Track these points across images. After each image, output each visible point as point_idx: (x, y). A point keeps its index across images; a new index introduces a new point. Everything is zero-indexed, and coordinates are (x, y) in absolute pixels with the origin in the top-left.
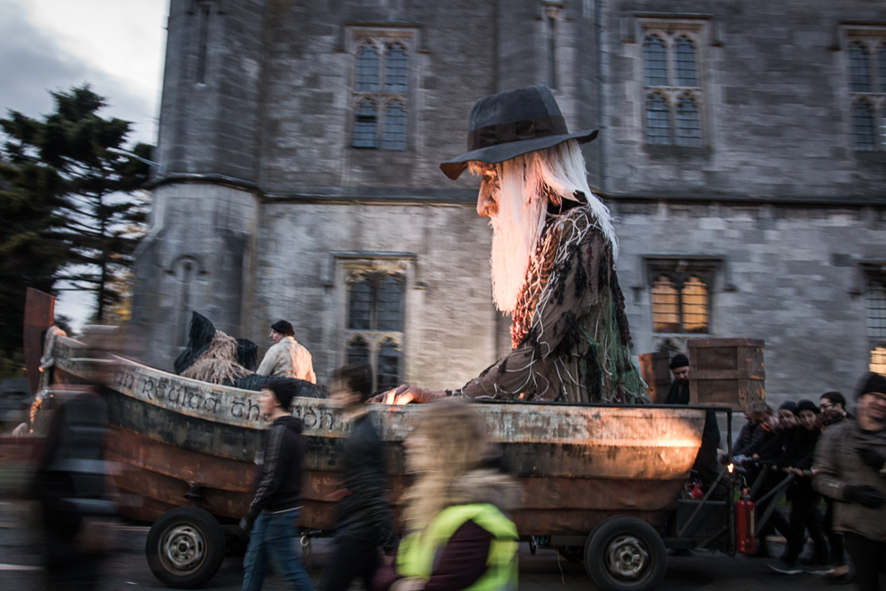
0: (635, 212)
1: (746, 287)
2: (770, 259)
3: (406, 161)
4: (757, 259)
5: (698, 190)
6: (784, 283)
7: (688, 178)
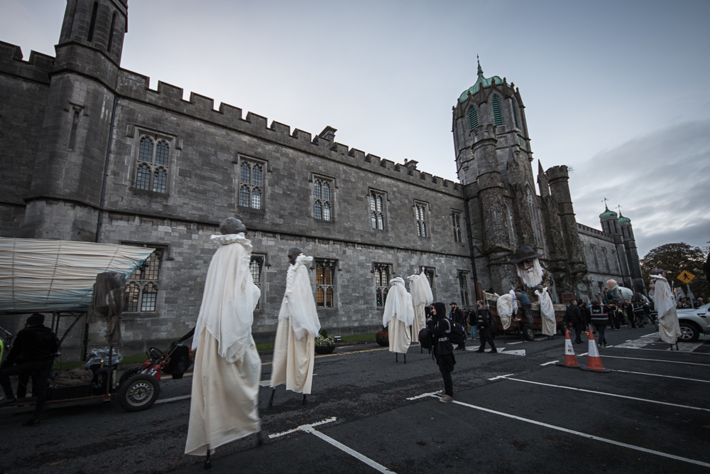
0: (121, 219)
1: (179, 259)
2: (192, 247)
4: (186, 247)
5: (160, 212)
6: (198, 258)
7: (153, 207)
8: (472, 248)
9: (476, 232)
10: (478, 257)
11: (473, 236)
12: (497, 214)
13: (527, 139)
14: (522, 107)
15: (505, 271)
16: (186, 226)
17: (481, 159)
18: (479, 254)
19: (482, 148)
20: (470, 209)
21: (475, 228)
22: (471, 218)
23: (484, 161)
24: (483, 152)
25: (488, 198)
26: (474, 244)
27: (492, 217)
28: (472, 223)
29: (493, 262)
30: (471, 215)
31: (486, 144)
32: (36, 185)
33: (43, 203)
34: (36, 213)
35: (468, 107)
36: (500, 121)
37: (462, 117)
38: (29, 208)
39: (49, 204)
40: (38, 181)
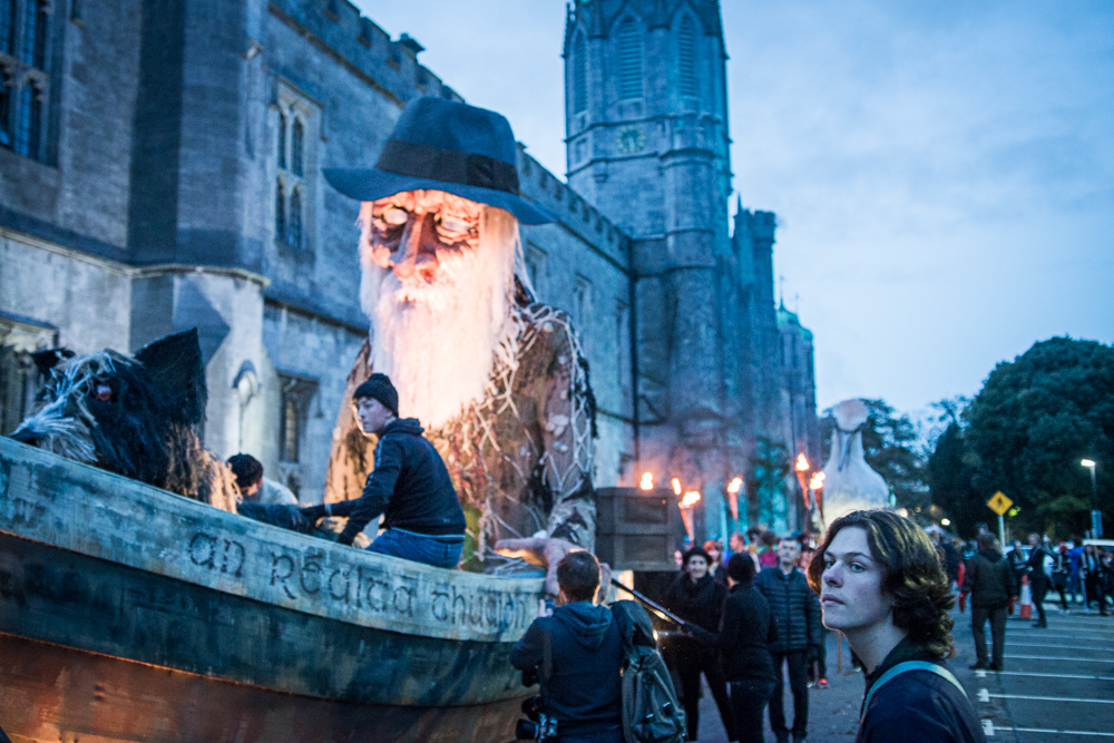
1: (328, 413)
3: (52, 182)
7: (299, 285)
8: (636, 399)
9: (645, 360)
10: (648, 423)
11: (641, 368)
12: (707, 332)
13: (728, 141)
14: (724, 57)
16: (335, 334)
17: (684, 192)
18: (650, 417)
19: (689, 166)
20: (640, 302)
21: (648, 352)
22: (640, 326)
24: (688, 177)
25: (692, 289)
26: (641, 390)
27: (696, 336)
28: (640, 337)
30: (640, 317)
31: (698, 159)
32: (194, 233)
33: (229, 283)
34: (208, 304)
35: (621, 18)
36: (690, 84)
37: (604, 37)
38: (182, 289)
39: (238, 286)
40: (199, 224)
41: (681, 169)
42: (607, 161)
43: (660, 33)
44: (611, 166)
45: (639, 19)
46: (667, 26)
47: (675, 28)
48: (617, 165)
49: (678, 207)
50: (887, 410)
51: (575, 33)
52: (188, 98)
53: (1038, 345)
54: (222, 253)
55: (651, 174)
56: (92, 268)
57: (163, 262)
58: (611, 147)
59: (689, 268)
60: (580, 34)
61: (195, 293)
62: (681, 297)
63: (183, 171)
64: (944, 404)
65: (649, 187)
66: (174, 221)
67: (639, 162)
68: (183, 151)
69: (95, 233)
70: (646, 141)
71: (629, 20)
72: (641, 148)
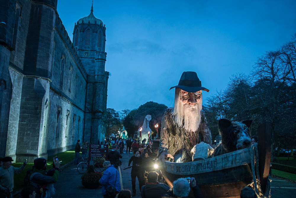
3: (14, 54)
8: (85, 108)
9: (88, 100)
10: (87, 113)
11: (87, 102)
15: (100, 122)
18: (88, 111)
19: (102, 62)
20: (88, 88)
21: (89, 98)
22: (88, 93)
23: (101, 69)
24: (101, 64)
25: (99, 87)
26: (86, 106)
27: (99, 96)
28: (87, 95)
29: (96, 117)
30: (88, 91)
32: (39, 69)
33: (46, 81)
34: (42, 85)
35: (87, 29)
36: (99, 45)
37: (83, 32)
38: (36, 81)
39: (47, 82)
40: (41, 67)
41: (100, 62)
42: (81, 57)
43: (95, 33)
44: (82, 59)
45: (91, 30)
46: (97, 32)
47: (98, 33)
48: (83, 59)
49: (98, 70)
50: (114, 111)
51: (77, 30)
52: (40, 39)
53: (148, 102)
54: (45, 74)
55: (90, 62)
56: (18, 74)
57: (32, 75)
58: (83, 55)
59: (99, 82)
60: (78, 30)
61: (39, 82)
62: (97, 88)
63: (38, 55)
64: (125, 111)
65: (89, 64)
66: (36, 66)
67: (88, 59)
68: (38, 50)
69: (19, 66)
70: (90, 55)
71: (89, 29)
72: (89, 56)
